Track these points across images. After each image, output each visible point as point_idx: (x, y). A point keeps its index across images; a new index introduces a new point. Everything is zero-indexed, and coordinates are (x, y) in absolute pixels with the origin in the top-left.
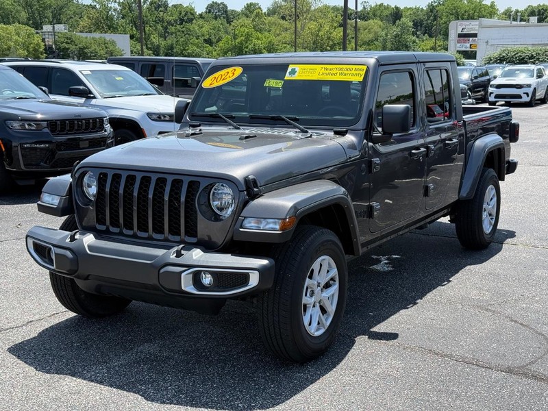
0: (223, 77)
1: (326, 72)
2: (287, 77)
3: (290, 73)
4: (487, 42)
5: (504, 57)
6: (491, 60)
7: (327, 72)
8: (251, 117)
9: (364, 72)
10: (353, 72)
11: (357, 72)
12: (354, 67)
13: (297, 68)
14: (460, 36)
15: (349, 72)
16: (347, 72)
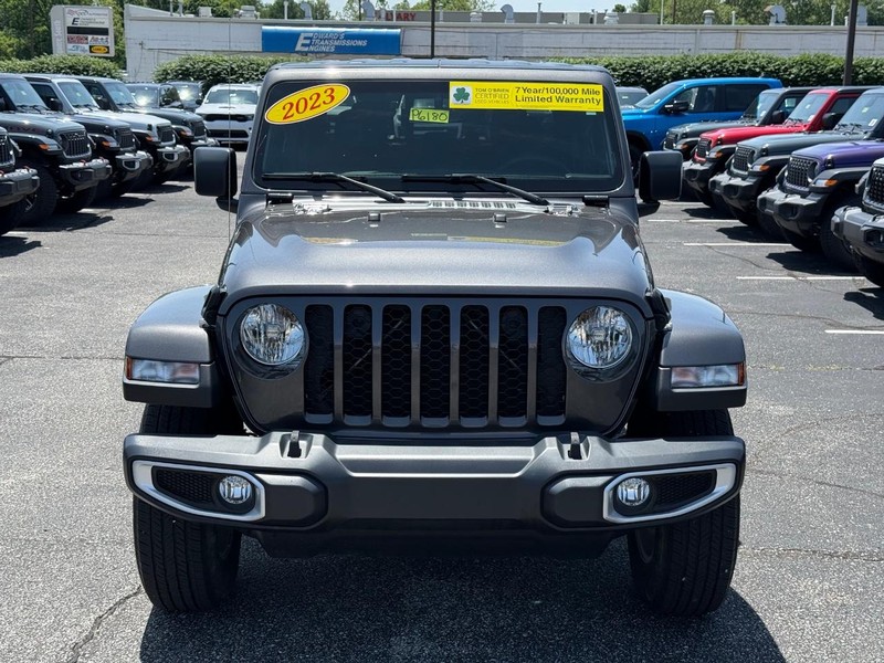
0: (310, 103)
1: (526, 95)
2: (453, 104)
3: (458, 97)
4: (141, 44)
5: (188, 69)
6: (168, 74)
7: (532, 95)
8: (406, 180)
9: (601, 97)
10: (580, 96)
11: (590, 97)
12: (580, 87)
13: (469, 88)
14: (71, 30)
15: (573, 96)
16: (568, 96)
